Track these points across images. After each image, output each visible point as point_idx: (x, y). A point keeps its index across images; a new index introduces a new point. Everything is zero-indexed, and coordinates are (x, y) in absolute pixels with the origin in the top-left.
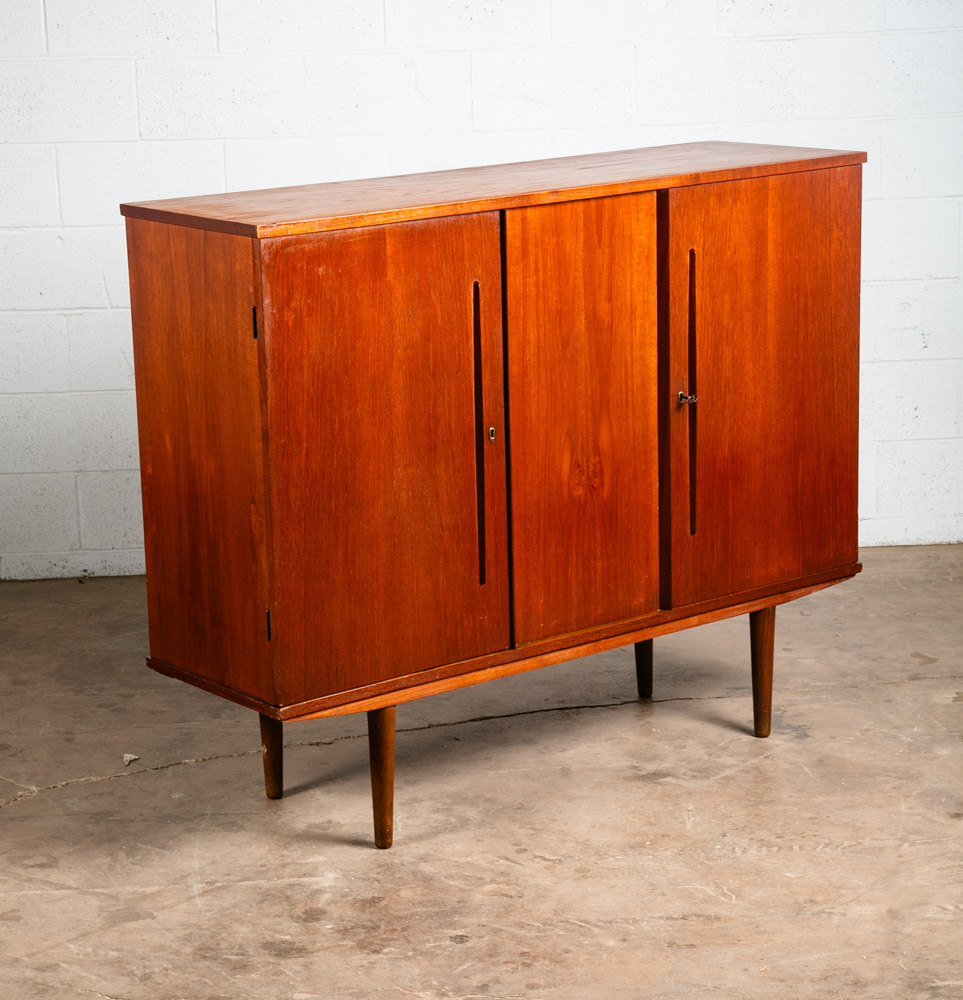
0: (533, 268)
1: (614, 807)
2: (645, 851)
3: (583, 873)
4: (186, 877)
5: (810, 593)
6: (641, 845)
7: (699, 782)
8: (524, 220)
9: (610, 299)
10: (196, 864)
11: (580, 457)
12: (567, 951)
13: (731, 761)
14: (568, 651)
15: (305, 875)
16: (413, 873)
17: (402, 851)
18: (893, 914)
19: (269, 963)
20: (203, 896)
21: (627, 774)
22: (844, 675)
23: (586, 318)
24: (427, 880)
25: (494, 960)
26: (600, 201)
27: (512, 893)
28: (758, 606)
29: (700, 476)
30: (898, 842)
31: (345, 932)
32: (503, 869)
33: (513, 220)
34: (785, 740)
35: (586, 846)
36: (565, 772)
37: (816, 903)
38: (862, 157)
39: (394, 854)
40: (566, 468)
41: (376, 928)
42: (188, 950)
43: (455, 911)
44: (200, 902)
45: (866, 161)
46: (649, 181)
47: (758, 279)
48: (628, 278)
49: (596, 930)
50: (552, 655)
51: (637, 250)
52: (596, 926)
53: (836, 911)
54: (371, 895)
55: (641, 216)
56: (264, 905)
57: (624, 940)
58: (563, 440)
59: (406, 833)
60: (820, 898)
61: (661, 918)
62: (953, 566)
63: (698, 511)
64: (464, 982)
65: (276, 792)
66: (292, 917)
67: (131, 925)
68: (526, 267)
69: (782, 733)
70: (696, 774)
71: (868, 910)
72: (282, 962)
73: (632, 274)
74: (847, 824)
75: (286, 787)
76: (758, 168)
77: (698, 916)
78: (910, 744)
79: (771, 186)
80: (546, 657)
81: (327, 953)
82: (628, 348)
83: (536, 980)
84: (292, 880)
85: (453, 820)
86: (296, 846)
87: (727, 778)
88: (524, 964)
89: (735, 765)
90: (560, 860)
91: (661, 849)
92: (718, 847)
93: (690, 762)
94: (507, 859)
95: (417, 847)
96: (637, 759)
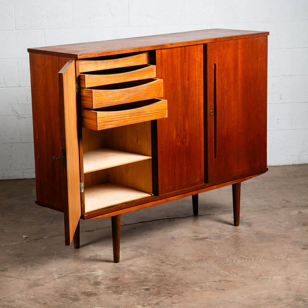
0: (164, 69)
1: (191, 248)
2: (204, 261)
3: (184, 269)
4: (52, 273)
5: (252, 178)
6: (202, 260)
7: (218, 240)
8: (161, 53)
9: (188, 80)
10: (55, 269)
11: (179, 132)
12: (183, 292)
13: (227, 234)
14: (175, 197)
15: (92, 271)
16: (128, 270)
17: (123, 264)
18: (288, 279)
19: (85, 298)
20: (59, 279)
21: (194, 238)
22: (261, 206)
23: (181, 86)
24: (133, 272)
25: (159, 295)
26: (185, 47)
27: (162, 275)
28: (235, 182)
29: (217, 138)
30: (286, 257)
31: (109, 288)
32: (158, 268)
33: (158, 53)
34: (244, 227)
35: (184, 260)
36: (173, 238)
37: (262, 276)
38: (268, 33)
39: (121, 264)
40: (175, 136)
41: (119, 287)
42: (57, 295)
43: (144, 281)
44: (58, 280)
45: (269, 35)
46: (201, 41)
47: (236, 73)
48: (194, 73)
49: (192, 286)
50: (170, 198)
51: (197, 64)
52: (191, 284)
53: (269, 278)
54: (115, 277)
55: (198, 52)
56: (80, 281)
57: (201, 288)
58: (173, 126)
59: (123, 258)
60: (263, 274)
61: (212, 281)
62: (291, 172)
63: (217, 150)
64: (151, 302)
65: (77, 246)
66: (90, 284)
67: (37, 288)
68: (162, 69)
69: (243, 225)
70: (216, 238)
71: (279, 278)
72: (89, 298)
73: (195, 72)
74: (268, 252)
75: (81, 244)
76: (235, 37)
77: (224, 281)
78: (286, 227)
79: (239, 43)
80: (168, 199)
81: (104, 295)
82: (194, 96)
83: (174, 301)
84: (88, 273)
85: (138, 254)
86: (87, 263)
87: (227, 239)
88: (169, 296)
89: (229, 235)
90: (176, 265)
91: (209, 261)
92: (227, 260)
93: (214, 234)
94: (159, 265)
95: (128, 262)
96: (196, 234)
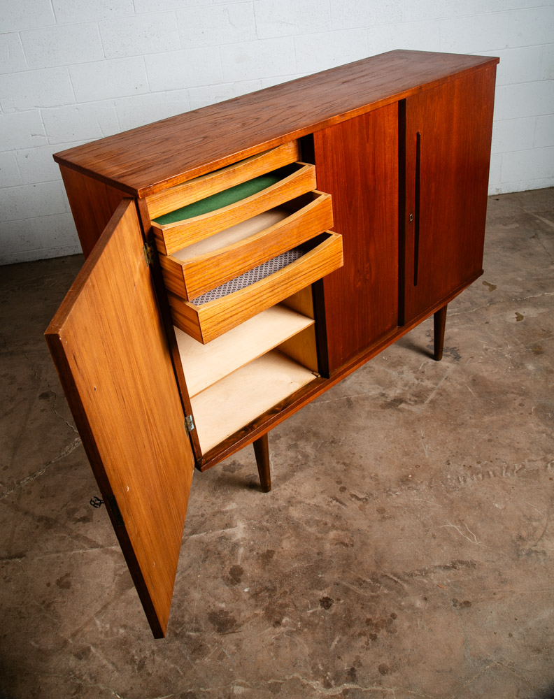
0: (330, 165)
1: (382, 437)
2: (411, 485)
3: (382, 513)
6: (407, 478)
7: (420, 406)
8: (324, 136)
9: (374, 172)
11: (359, 266)
12: (394, 616)
13: (430, 384)
15: (227, 526)
17: (277, 493)
19: (215, 641)
21: (381, 402)
23: (361, 187)
24: (296, 527)
25: (352, 631)
26: (368, 115)
27: (347, 541)
30: (544, 463)
31: (256, 597)
32: (336, 510)
33: (318, 138)
34: (450, 362)
35: (377, 481)
37: (524, 540)
38: (497, 60)
39: (273, 497)
40: (352, 275)
41: (274, 590)
43: (318, 566)
45: (499, 62)
46: (395, 96)
47: (448, 141)
48: (383, 157)
49: (406, 586)
51: (388, 139)
52: (404, 581)
53: (539, 549)
54: (266, 549)
55: (390, 118)
56: (207, 563)
57: (426, 599)
58: (350, 261)
59: (277, 473)
60: (524, 534)
61: (440, 567)
63: (418, 273)
64: (338, 665)
66: (224, 579)
68: (326, 165)
69: (448, 356)
70: (416, 399)
72: (223, 640)
73: (385, 155)
74: (509, 445)
76: (451, 76)
77: (461, 563)
78: (512, 361)
79: (456, 86)
81: (249, 626)
82: (384, 198)
83: (384, 661)
84: (220, 532)
85: (300, 457)
86: (219, 492)
88: (371, 636)
89: (433, 388)
90: (366, 499)
91: (419, 482)
92: (449, 477)
93: (410, 388)
94: (337, 500)
95: (285, 489)
96: (382, 386)
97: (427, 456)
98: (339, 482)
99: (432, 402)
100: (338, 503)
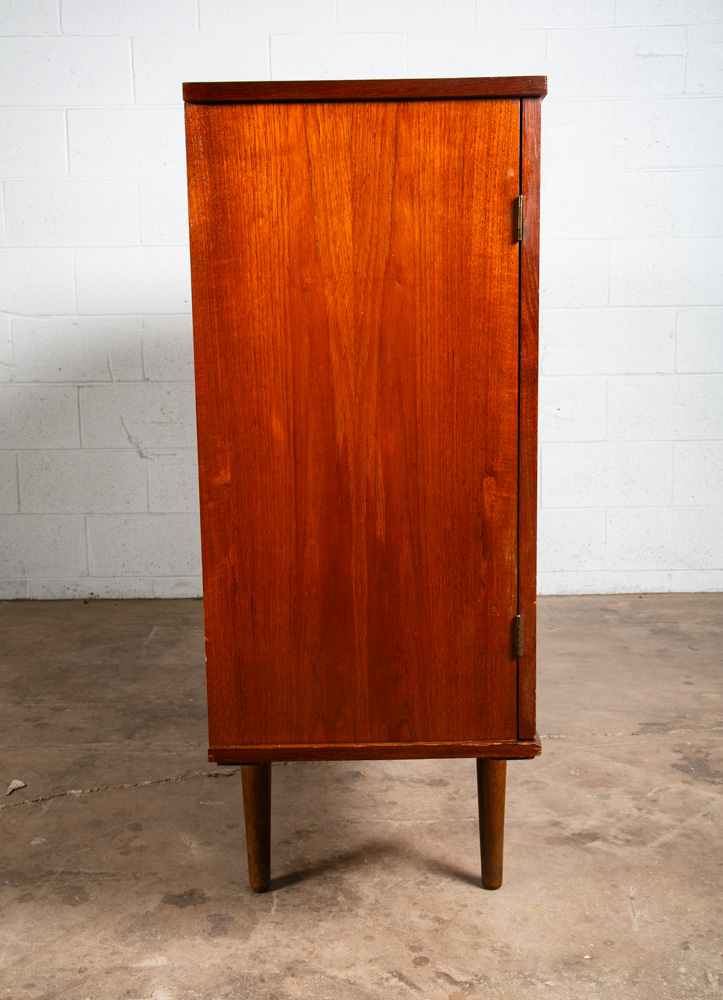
1: (537, 886)
6: (579, 961)
7: (635, 850)
13: (666, 819)
16: (272, 997)
21: (548, 834)
35: (506, 956)
69: (714, 783)
70: (630, 838)
87: (667, 846)
89: (672, 826)
90: (471, 984)
91: (607, 970)
92: (682, 970)
93: (619, 819)
94: (401, 977)
95: (288, 946)
96: (558, 811)
97: (636, 929)
98: (413, 949)
99: (664, 845)
100: (401, 984)
